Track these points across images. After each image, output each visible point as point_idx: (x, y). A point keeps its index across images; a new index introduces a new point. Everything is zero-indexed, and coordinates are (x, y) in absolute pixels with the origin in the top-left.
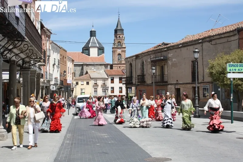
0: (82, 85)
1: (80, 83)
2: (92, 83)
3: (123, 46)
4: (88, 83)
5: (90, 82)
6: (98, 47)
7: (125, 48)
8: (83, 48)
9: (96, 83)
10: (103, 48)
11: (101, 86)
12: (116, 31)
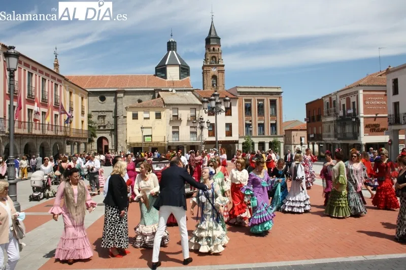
0: (145, 118)
1: (141, 115)
2: (167, 114)
3: (220, 64)
4: (158, 116)
5: (163, 114)
6: (179, 65)
7: (223, 66)
8: (156, 68)
9: (177, 116)
10: (188, 67)
11: (188, 121)
12: (208, 40)
